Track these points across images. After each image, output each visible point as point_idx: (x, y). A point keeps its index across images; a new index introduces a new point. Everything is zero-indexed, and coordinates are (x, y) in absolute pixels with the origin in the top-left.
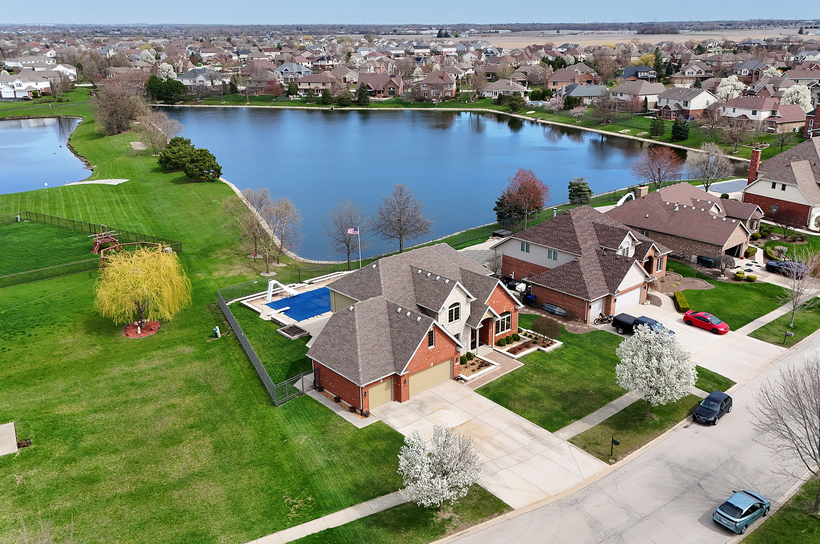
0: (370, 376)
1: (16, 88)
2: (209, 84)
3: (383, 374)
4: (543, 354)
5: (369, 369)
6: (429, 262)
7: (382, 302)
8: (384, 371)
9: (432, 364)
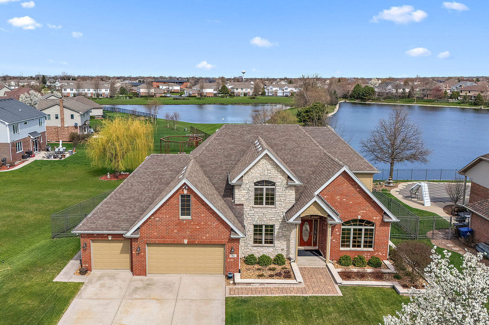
0: (93, 226)
1: (285, 91)
2: (394, 91)
3: (110, 228)
4: (395, 295)
5: (100, 218)
6: (286, 140)
7: (184, 160)
8: (114, 226)
9: (186, 241)
